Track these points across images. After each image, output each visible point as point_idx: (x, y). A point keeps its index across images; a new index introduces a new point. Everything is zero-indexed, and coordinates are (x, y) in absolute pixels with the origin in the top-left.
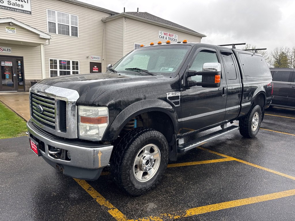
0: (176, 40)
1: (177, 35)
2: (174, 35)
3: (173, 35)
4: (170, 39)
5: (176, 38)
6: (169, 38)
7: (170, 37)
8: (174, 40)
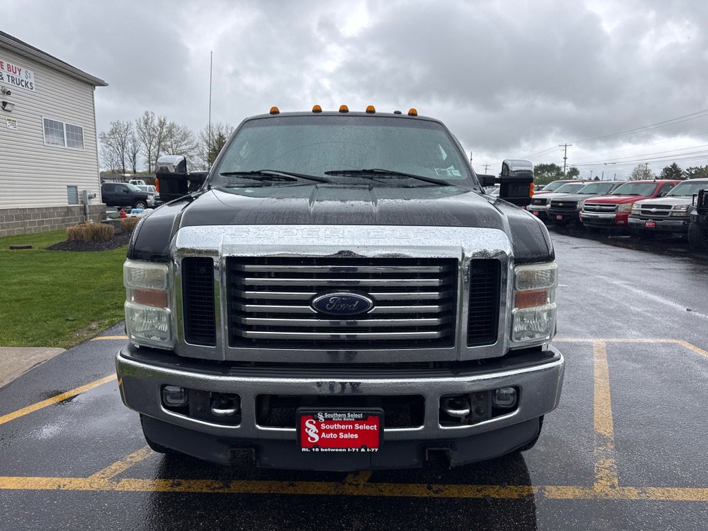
0: (30, 86)
1: (32, 73)
2: (23, 70)
3: (20, 71)
4: (13, 81)
5: (29, 80)
6: (9, 76)
7: (11, 74)
8: (26, 84)
